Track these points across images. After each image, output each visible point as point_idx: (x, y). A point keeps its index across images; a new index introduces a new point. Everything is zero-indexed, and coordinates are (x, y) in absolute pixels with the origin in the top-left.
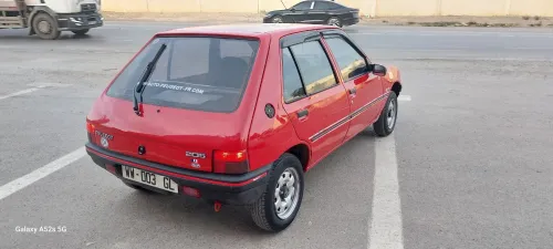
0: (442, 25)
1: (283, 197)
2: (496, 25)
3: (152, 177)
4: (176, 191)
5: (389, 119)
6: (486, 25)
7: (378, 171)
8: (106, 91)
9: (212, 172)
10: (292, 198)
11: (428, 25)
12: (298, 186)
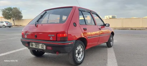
0: (123, 29)
1: (79, 54)
2: (138, 30)
3: (38, 45)
4: (45, 49)
5: (111, 43)
6: (135, 30)
7: (108, 54)
8: (29, 24)
9: (56, 41)
10: (82, 56)
11: (120, 29)
12: (83, 52)
